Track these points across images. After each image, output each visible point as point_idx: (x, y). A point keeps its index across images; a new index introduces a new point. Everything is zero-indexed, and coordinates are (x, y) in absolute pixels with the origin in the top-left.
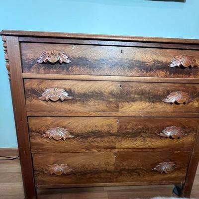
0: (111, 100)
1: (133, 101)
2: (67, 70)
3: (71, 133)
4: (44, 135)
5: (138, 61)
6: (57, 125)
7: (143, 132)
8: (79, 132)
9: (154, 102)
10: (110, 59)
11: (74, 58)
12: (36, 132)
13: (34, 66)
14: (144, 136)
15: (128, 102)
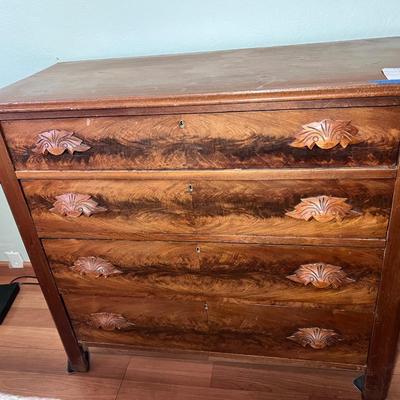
0: (178, 212)
1: (222, 215)
2: (87, 162)
3: (117, 267)
4: (72, 268)
5: (220, 141)
6: (91, 254)
7: (254, 271)
8: (130, 265)
9: (267, 217)
10: (162, 139)
11: (94, 141)
12: (58, 262)
13: (31, 159)
14: (256, 277)
15: (212, 216)
